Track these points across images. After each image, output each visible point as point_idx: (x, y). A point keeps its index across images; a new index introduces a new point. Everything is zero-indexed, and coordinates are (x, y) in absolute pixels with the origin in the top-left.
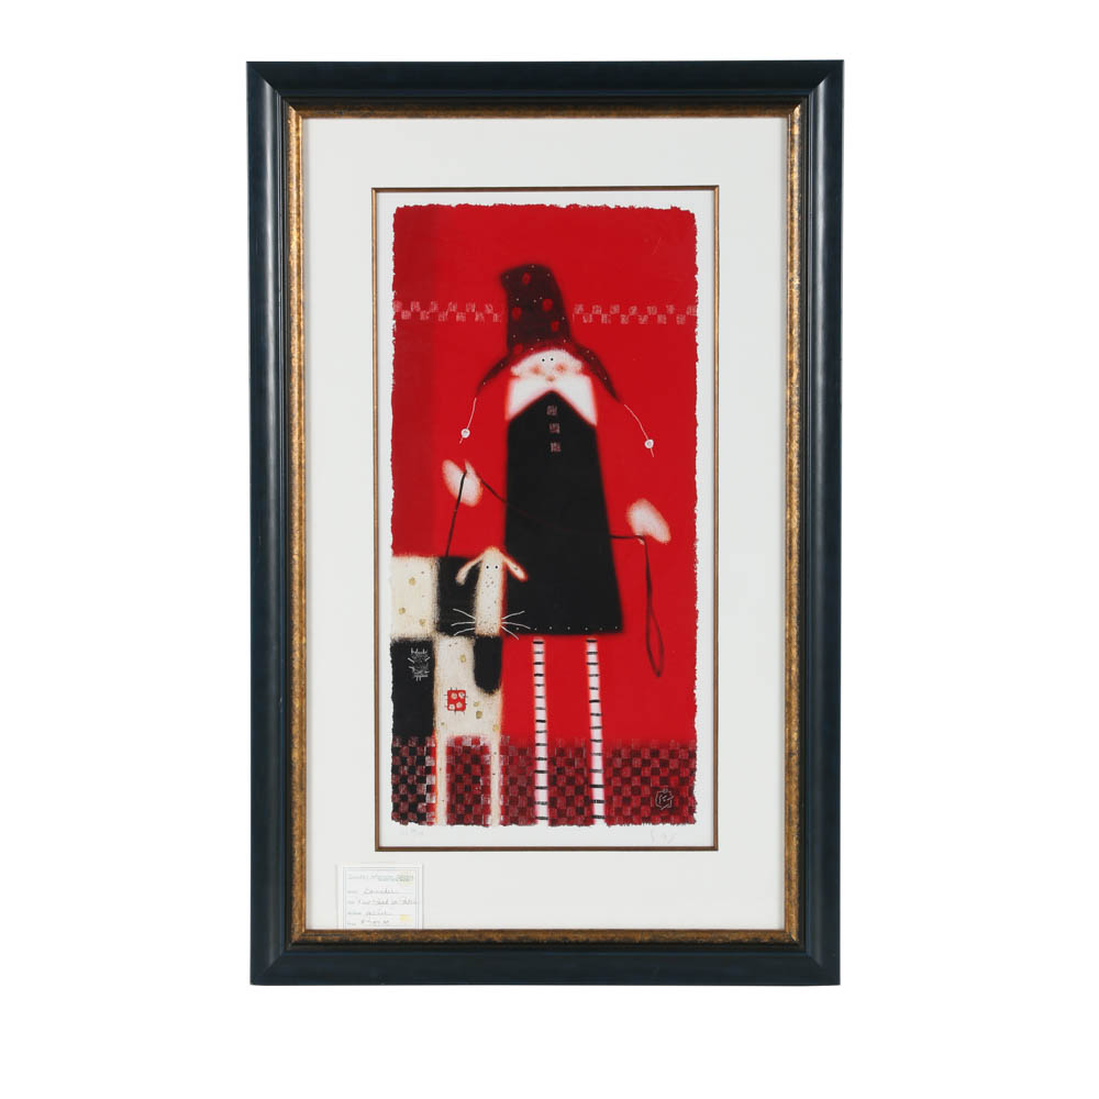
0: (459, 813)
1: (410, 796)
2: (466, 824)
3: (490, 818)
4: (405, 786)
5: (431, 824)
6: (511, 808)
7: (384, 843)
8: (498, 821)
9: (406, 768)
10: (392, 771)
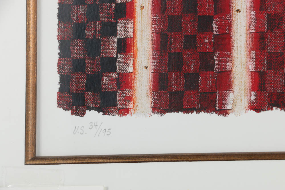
0: (175, 88)
1: (88, 61)
2: (187, 110)
3: (231, 96)
4: (80, 42)
5: (124, 111)
6: (270, 76)
7: (44, 151)
8: (245, 103)
9: (82, 9)
10: (60, 16)
